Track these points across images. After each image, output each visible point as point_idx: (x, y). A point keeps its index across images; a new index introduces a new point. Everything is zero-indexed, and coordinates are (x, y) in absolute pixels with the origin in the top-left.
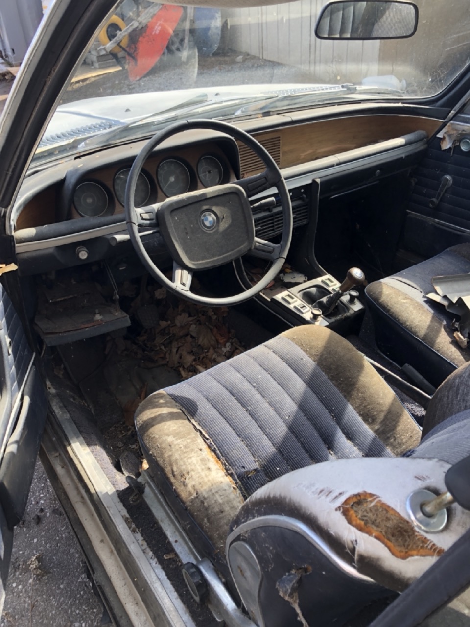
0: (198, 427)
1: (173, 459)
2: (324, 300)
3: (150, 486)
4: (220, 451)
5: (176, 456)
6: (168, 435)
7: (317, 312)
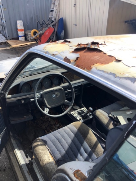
0: (48, 148)
1: (41, 156)
2: (83, 114)
3: (35, 163)
4: (53, 155)
5: (42, 155)
6: (40, 150)
7: (81, 118)
